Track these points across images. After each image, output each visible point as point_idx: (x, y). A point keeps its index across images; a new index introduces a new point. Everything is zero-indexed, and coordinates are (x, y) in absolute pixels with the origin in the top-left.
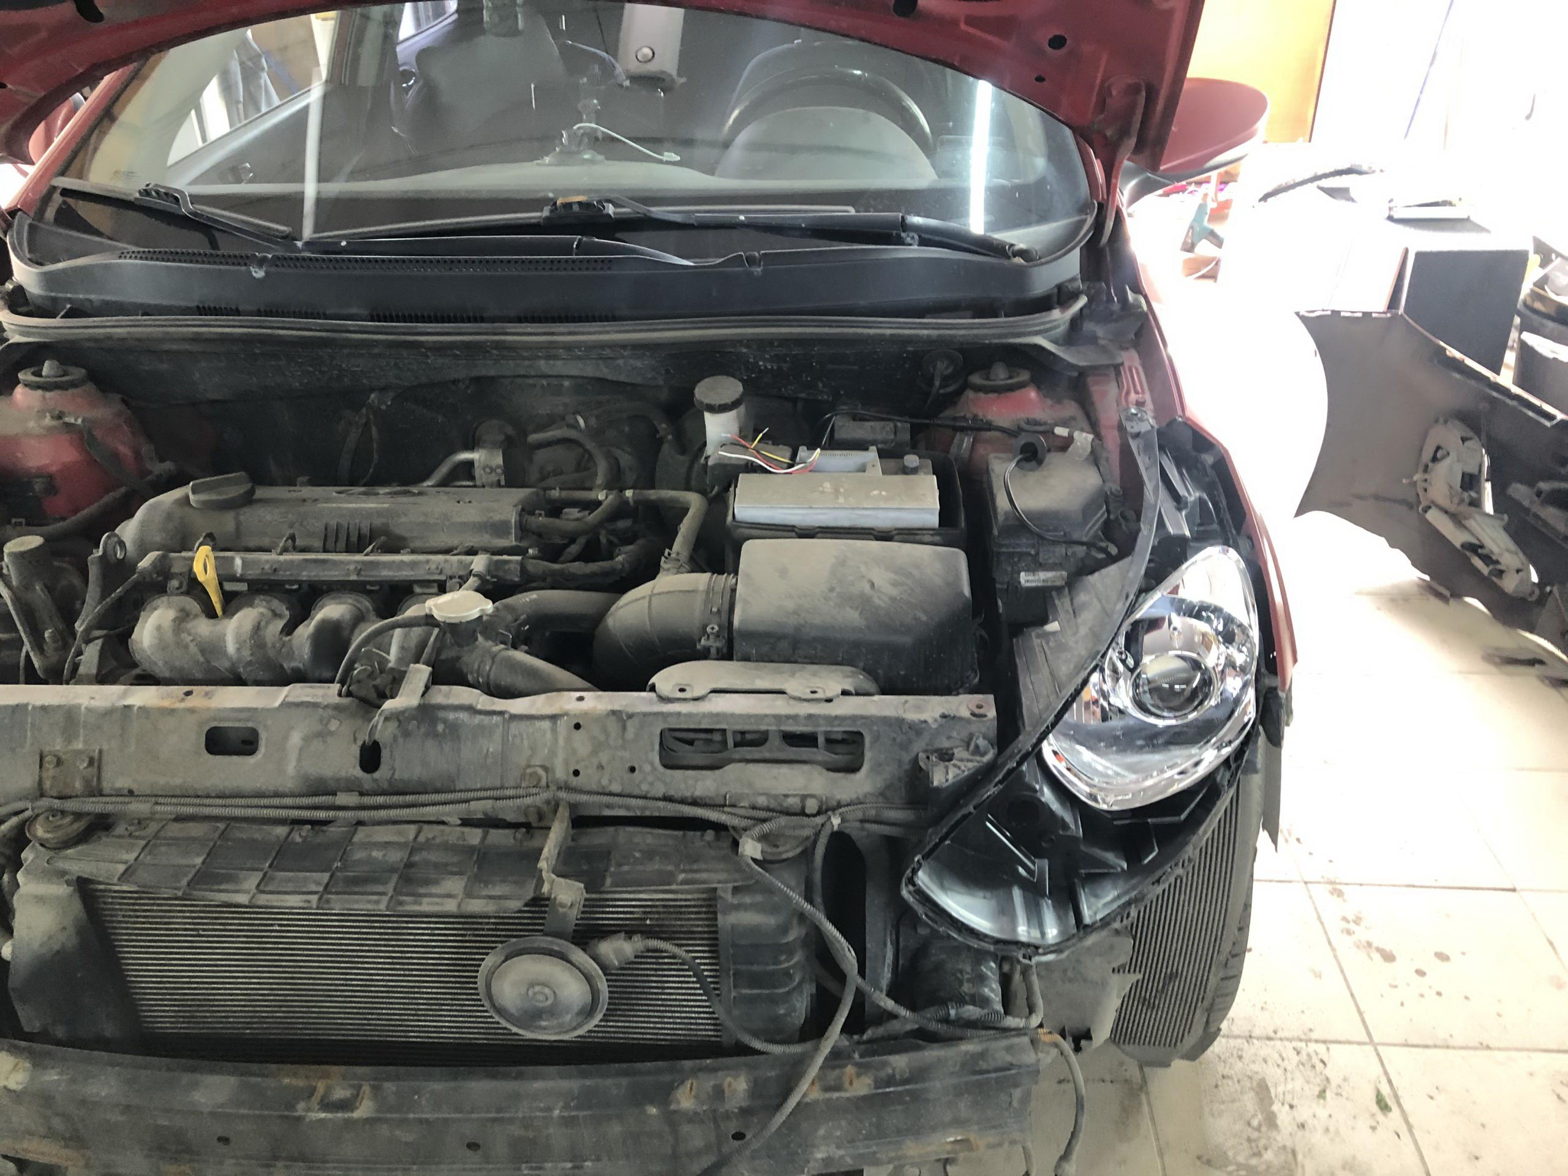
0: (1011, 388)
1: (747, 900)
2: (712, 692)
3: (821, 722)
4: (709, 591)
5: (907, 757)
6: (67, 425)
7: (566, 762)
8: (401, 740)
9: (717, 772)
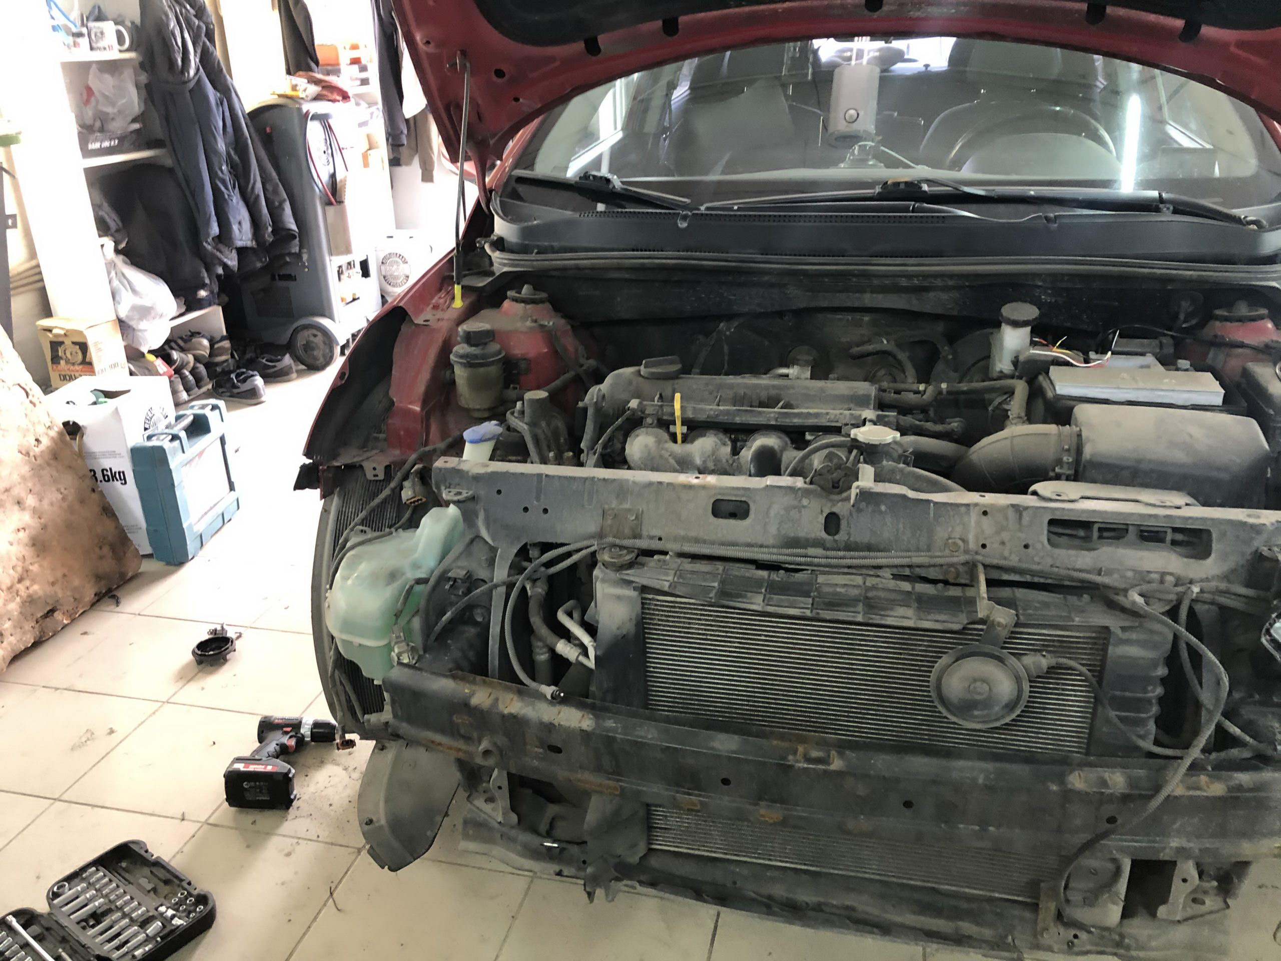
0: (1253, 319)
1: (1134, 636)
2: (1082, 498)
3: (1178, 520)
4: (1060, 434)
5: (1249, 550)
6: (542, 326)
7: (977, 538)
8: (855, 515)
9: (1092, 552)
